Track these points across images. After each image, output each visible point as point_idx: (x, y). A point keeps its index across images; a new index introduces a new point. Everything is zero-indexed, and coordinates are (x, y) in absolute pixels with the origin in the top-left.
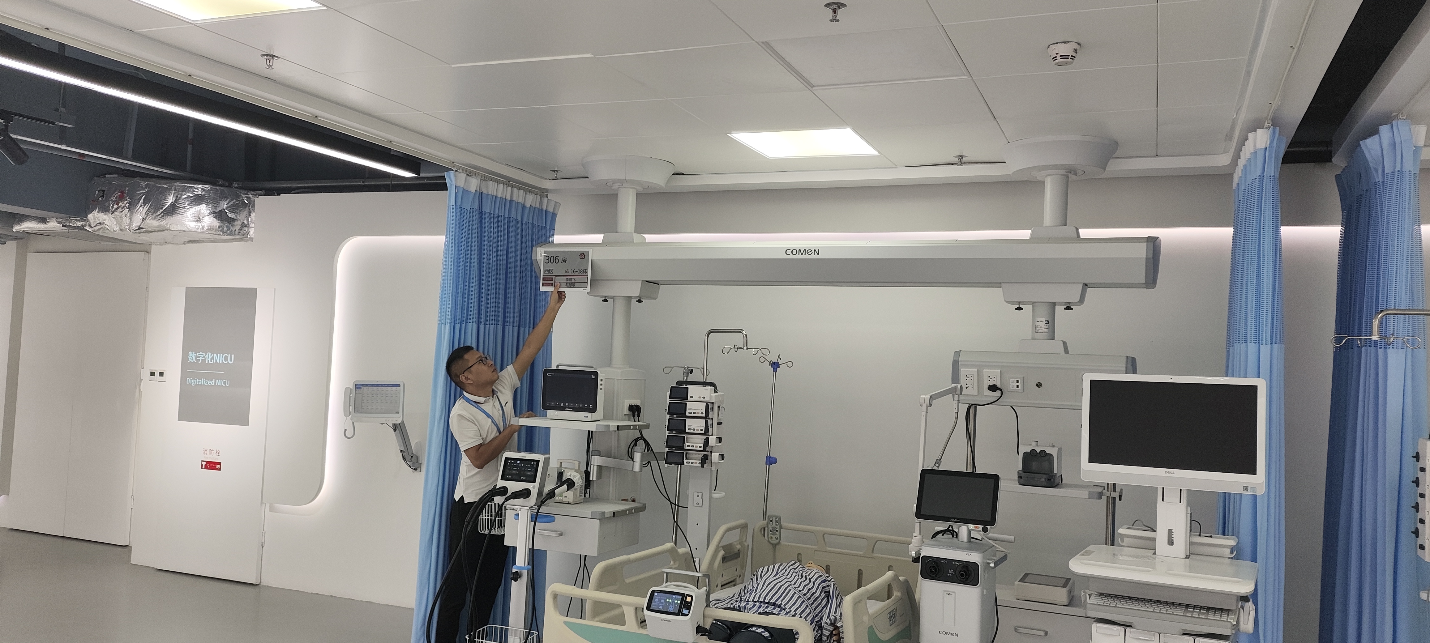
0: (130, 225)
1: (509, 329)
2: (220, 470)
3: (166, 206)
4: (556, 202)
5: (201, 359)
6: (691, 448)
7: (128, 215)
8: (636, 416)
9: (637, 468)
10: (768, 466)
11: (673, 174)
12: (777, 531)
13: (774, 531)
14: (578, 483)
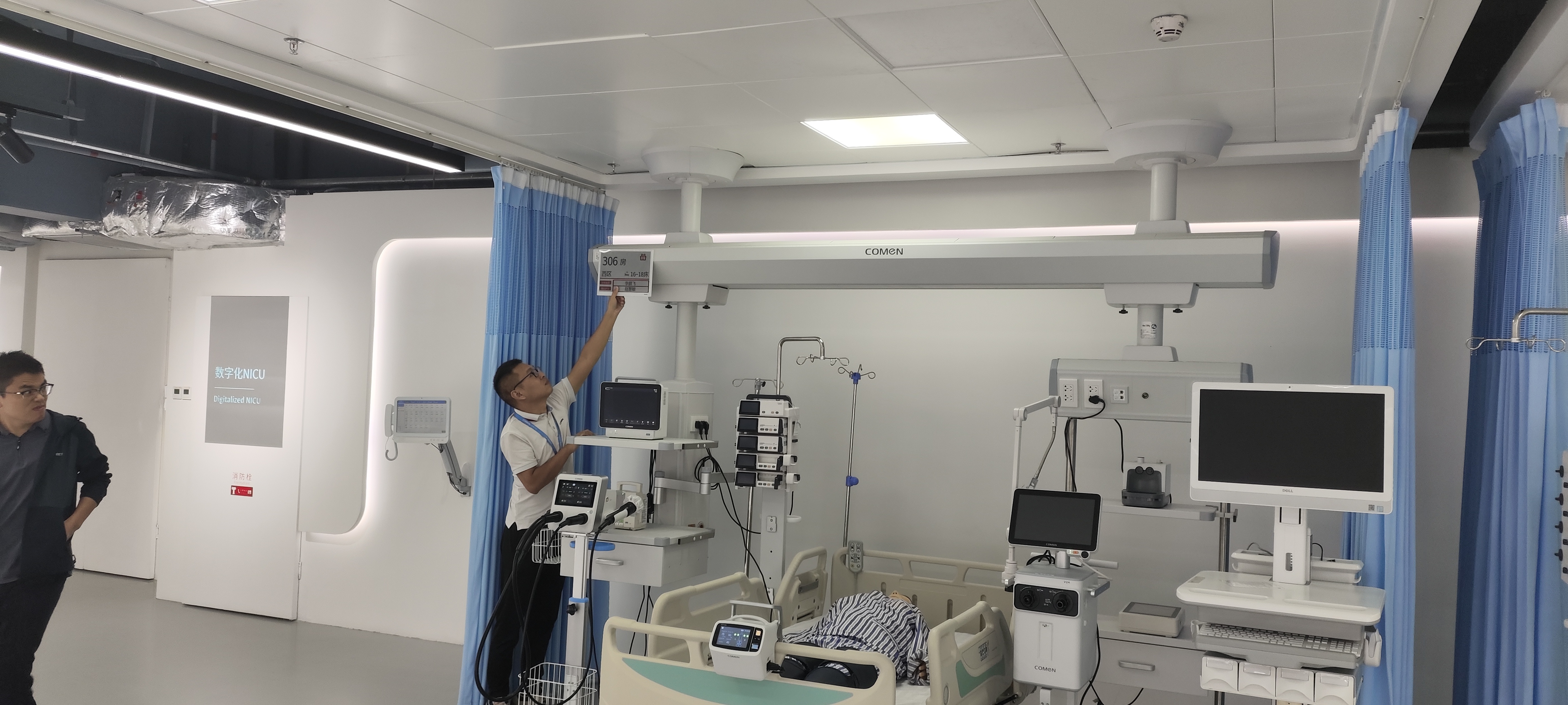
0: (149, 228)
1: (564, 339)
2: (251, 495)
3: (189, 208)
4: (614, 199)
5: (229, 374)
6: (763, 468)
7: (147, 217)
8: (704, 433)
9: (705, 490)
10: (848, 487)
11: (742, 167)
12: (859, 558)
13: (855, 558)
14: (639, 507)
